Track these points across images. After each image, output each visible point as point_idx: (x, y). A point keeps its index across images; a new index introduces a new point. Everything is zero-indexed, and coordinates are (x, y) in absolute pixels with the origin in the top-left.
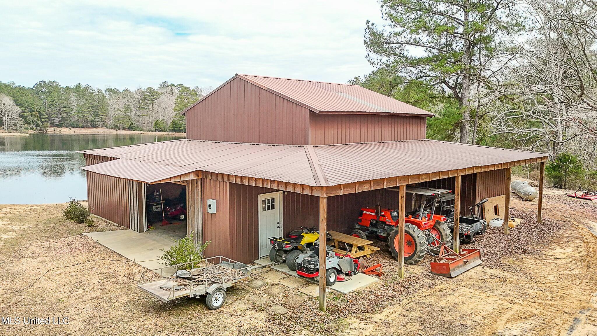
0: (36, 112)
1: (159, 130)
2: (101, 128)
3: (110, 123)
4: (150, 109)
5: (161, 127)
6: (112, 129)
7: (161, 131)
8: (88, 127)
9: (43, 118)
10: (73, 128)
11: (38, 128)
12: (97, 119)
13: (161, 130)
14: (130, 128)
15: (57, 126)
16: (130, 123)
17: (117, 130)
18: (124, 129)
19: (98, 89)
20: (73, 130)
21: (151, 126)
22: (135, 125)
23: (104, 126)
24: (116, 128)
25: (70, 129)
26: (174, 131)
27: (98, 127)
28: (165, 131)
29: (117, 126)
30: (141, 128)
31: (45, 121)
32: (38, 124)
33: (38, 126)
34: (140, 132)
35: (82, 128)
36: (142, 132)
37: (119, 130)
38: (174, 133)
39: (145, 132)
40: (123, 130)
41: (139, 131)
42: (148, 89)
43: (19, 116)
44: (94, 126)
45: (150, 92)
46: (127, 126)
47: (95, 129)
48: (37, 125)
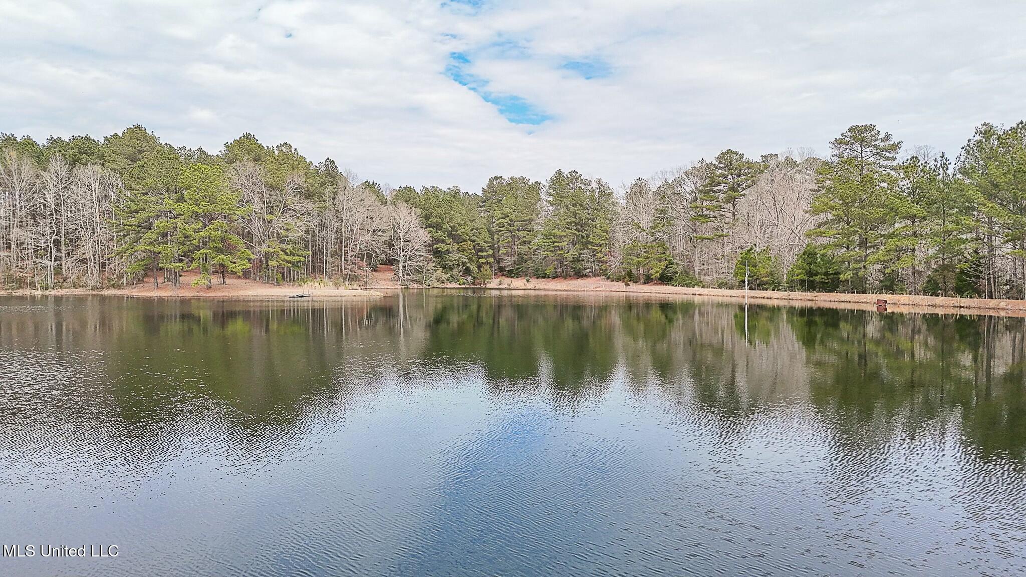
0: (469, 242)
1: (758, 284)
2: (594, 278)
3: (615, 263)
4: (727, 220)
5: (763, 271)
6: (618, 280)
7: (761, 286)
8: (566, 276)
9: (482, 257)
10: (537, 278)
11: (470, 278)
12: (586, 254)
13: (759, 285)
14: (665, 279)
15: (511, 274)
16: (664, 263)
17: (627, 285)
18: (648, 280)
19: (599, 182)
20: (534, 283)
21: (727, 269)
22: (679, 269)
23: (603, 273)
24: (630, 277)
25: (528, 281)
26: (809, 285)
27: (586, 276)
28: (776, 286)
29: (630, 274)
30: (697, 276)
31: (487, 263)
32: (468, 269)
33: (470, 275)
34: (690, 290)
35: (554, 278)
36: (697, 290)
37: (636, 282)
38: (809, 295)
39: (705, 291)
40: (645, 283)
41: (688, 286)
42: (720, 158)
43: (430, 251)
44: (579, 275)
45: (728, 166)
46: (656, 271)
47: (580, 282)
48: (467, 271)
